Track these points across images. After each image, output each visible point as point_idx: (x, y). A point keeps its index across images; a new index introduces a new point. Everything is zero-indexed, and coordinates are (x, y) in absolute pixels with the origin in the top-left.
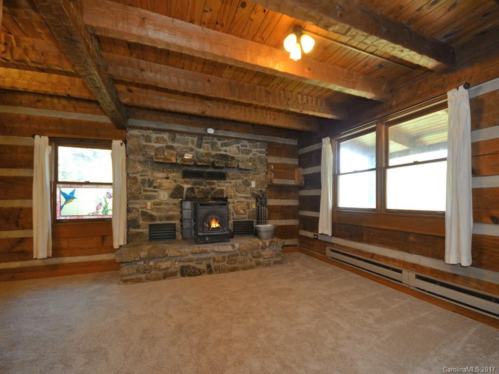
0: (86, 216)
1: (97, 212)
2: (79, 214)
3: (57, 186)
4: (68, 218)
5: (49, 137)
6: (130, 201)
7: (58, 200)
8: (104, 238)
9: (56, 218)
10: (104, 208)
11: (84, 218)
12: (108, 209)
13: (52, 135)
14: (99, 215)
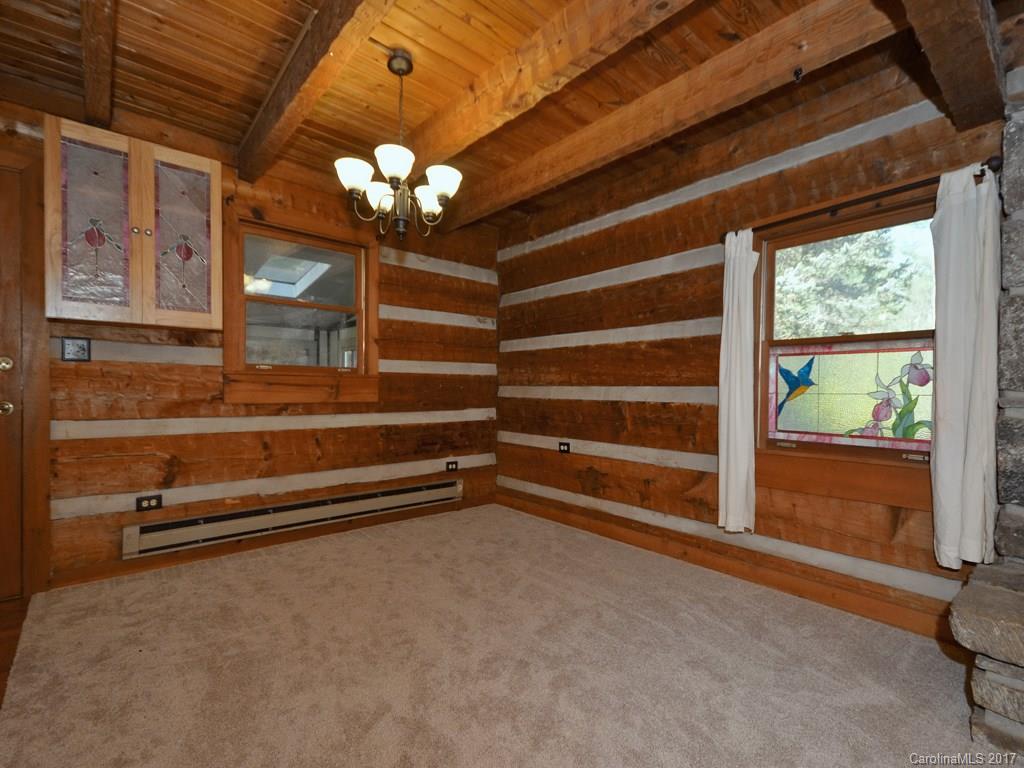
0: (841, 436)
1: (875, 426)
2: (822, 430)
3: (771, 352)
4: (794, 437)
5: (754, 230)
6: (1010, 395)
7: (772, 389)
8: (897, 515)
9: (767, 435)
10: (900, 416)
11: (836, 441)
12: (917, 419)
13: (760, 222)
14: (883, 438)
